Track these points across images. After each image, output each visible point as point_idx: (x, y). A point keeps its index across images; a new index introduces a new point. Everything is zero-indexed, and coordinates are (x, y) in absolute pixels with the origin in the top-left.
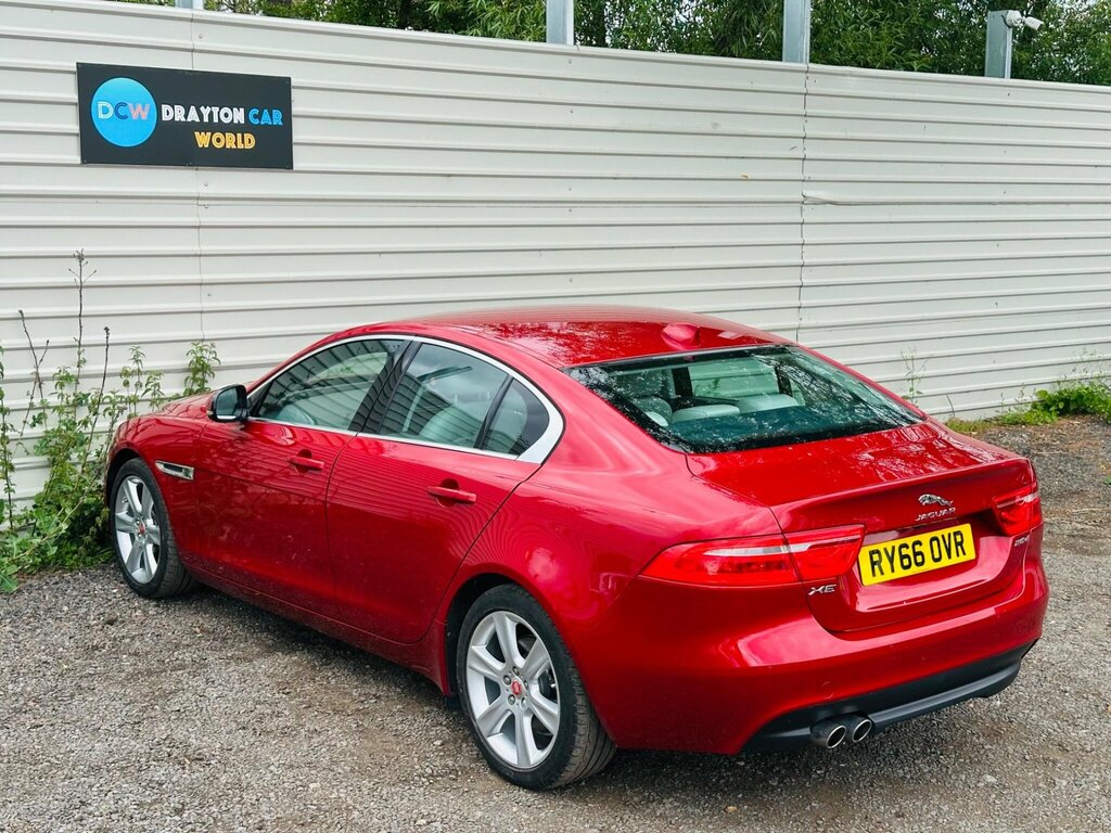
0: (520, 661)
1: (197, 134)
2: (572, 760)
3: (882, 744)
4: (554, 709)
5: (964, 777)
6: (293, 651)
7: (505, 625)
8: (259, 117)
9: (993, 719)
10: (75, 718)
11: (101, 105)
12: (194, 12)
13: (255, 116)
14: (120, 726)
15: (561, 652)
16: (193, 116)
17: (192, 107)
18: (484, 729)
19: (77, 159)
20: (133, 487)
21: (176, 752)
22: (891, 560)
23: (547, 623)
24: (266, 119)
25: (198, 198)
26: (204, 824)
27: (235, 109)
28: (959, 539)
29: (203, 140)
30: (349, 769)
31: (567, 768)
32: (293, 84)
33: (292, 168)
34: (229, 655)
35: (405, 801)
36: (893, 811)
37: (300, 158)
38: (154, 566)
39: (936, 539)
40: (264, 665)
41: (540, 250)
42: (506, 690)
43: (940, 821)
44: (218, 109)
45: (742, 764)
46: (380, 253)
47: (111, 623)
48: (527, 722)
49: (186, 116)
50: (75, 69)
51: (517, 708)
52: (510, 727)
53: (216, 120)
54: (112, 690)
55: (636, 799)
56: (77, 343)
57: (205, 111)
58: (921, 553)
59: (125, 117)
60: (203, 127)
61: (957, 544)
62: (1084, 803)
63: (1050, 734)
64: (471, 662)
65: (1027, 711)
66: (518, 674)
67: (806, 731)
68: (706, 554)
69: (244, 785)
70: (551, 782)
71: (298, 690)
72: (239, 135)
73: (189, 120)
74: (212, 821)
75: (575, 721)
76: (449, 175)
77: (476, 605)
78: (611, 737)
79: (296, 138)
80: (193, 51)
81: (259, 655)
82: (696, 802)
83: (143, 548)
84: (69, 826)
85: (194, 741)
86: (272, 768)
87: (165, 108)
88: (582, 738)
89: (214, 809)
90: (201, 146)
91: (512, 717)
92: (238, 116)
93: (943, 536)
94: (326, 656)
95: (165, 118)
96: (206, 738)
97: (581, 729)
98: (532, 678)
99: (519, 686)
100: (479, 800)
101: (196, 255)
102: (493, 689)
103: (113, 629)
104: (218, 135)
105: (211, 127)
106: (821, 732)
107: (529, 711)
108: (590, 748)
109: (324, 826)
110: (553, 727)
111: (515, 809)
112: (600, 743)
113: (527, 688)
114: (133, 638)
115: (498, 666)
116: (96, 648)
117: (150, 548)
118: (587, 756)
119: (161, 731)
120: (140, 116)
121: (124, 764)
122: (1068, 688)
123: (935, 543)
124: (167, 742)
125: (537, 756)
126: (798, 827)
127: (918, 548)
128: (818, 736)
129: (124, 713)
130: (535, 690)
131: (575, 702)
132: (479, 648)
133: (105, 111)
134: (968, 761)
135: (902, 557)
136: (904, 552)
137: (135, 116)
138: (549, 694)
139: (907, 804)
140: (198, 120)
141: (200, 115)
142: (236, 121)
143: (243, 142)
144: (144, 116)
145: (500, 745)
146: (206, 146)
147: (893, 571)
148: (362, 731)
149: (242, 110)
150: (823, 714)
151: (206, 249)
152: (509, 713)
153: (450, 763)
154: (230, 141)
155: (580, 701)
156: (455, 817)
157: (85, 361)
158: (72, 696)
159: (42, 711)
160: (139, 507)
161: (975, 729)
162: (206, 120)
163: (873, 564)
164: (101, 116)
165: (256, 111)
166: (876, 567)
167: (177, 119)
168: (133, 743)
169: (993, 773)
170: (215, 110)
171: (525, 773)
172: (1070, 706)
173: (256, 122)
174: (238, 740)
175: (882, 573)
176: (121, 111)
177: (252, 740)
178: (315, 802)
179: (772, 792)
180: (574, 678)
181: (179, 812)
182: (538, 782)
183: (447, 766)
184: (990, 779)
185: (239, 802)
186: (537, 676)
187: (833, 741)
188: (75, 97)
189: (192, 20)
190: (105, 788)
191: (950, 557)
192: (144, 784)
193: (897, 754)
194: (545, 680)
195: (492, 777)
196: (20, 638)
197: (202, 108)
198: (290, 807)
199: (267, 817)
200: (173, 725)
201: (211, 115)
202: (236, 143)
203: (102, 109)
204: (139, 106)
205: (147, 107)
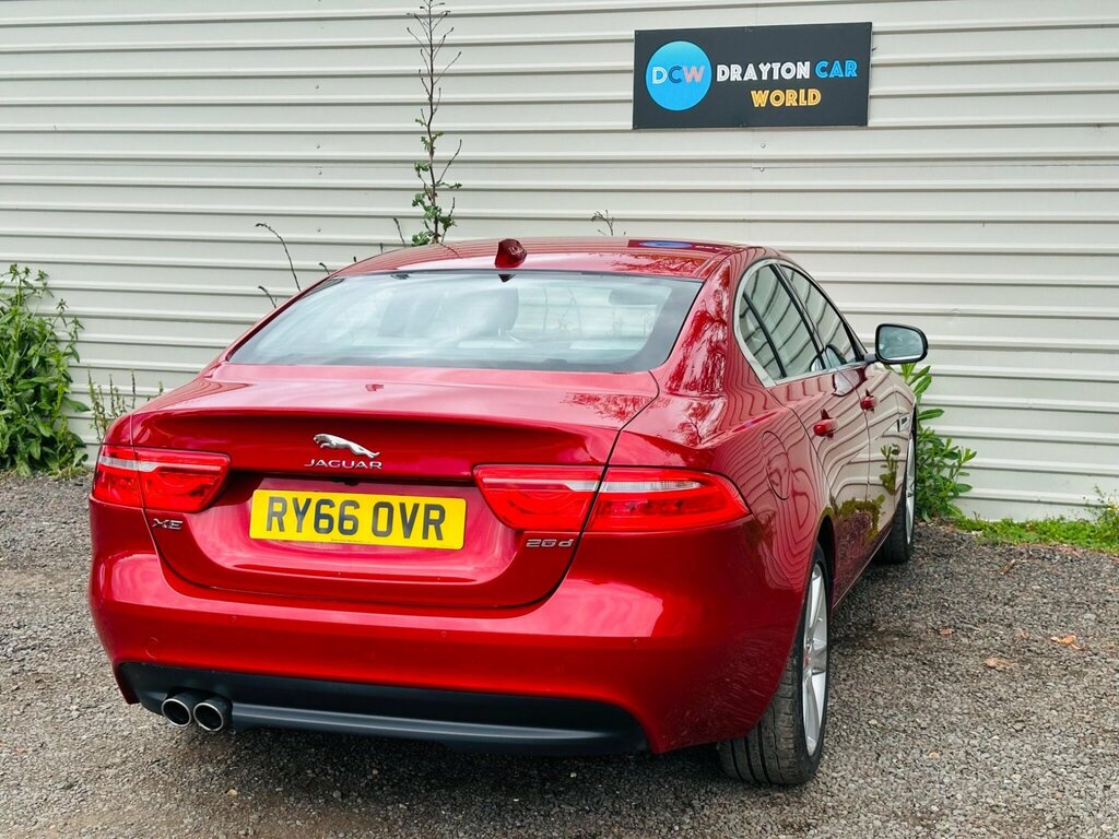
1: (753, 93)
8: (828, 70)
11: (655, 70)
13: (823, 70)
16: (751, 74)
17: (751, 66)
19: (629, 124)
24: (836, 71)
25: (752, 161)
27: (799, 63)
28: (435, 515)
29: (759, 99)
32: (874, 30)
33: (866, 124)
37: (878, 114)
39: (387, 505)
44: (778, 64)
46: (984, 222)
49: (743, 75)
50: (633, 37)
53: (776, 77)
57: (764, 68)
58: (353, 518)
59: (679, 81)
60: (759, 85)
61: (427, 522)
72: (802, 91)
73: (745, 79)
79: (873, 91)
80: (756, 6)
87: (720, 68)
90: (756, 105)
92: (803, 70)
93: (402, 505)
95: (720, 78)
101: (744, 220)
104: (778, 92)
105: (771, 85)
120: (694, 79)
123: (384, 512)
127: (349, 511)
133: (660, 75)
135: (319, 516)
136: (325, 509)
137: (688, 78)
140: (755, 78)
141: (759, 73)
142: (799, 77)
143: (806, 98)
144: (698, 79)
146: (763, 105)
147: (300, 530)
149: (807, 64)
151: (757, 214)
154: (790, 98)
162: (765, 77)
163: (272, 514)
164: (655, 81)
165: (825, 64)
166: (275, 520)
167: (732, 79)
170: (776, 66)
173: (824, 75)
175: (282, 529)
176: (676, 75)
188: (630, 64)
191: (407, 535)
197: (761, 66)
201: (771, 72)
202: (798, 101)
203: (657, 75)
204: (694, 68)
205: (702, 68)
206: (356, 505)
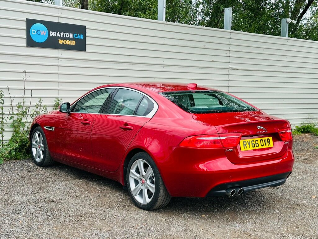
0: (144, 173)
1: (59, 40)
2: (158, 200)
3: (247, 203)
4: (154, 186)
5: (270, 211)
6: (81, 179)
7: (140, 163)
8: (77, 36)
9: (279, 199)
10: (18, 192)
11: (33, 30)
12: (60, 6)
13: (76, 36)
14: (31, 194)
15: (156, 169)
16: (58, 35)
17: (58, 33)
18: (134, 194)
19: (26, 45)
20: (37, 135)
21: (46, 200)
22: (249, 144)
23: (152, 161)
24: (79, 37)
25: (59, 58)
26: (53, 215)
27: (70, 34)
28: (269, 140)
29: (61, 42)
30: (95, 205)
31: (157, 203)
32: (86, 28)
33: (85, 51)
34: (63, 179)
35: (111, 212)
36: (249, 218)
37: (88, 48)
38: (42, 157)
39: (262, 140)
40: (72, 182)
41: (155, 78)
42: (140, 182)
43: (263, 220)
44: (65, 33)
45: (207, 206)
47: (29, 172)
48: (146, 191)
49: (56, 35)
50: (26, 20)
51: (143, 187)
52: (141, 193)
53: (65, 36)
54: (29, 186)
55: (176, 213)
56: (23, 97)
57: (62, 34)
58: (258, 143)
59: (39, 34)
60: (61, 38)
61: (268, 142)
62: (304, 218)
63: (295, 202)
64: (131, 175)
65: (289, 197)
66: (144, 177)
67: (224, 191)
68: (197, 139)
69: (65, 207)
70: (152, 207)
71: (82, 187)
72: (71, 41)
73: (57, 36)
74: (55, 215)
75: (159, 189)
76: (129, 56)
77: (133, 158)
78: (169, 193)
79: (87, 43)
80: (59, 17)
81: (71, 180)
82: (193, 214)
83: (39, 152)
84: (15, 215)
85: (51, 198)
86: (73, 204)
87: (50, 32)
88: (161, 194)
89: (56, 212)
90: (60, 43)
91: (142, 190)
92: (71, 36)
93: (264, 139)
94: (90, 180)
95: (50, 35)
96: (55, 197)
97: (161, 191)
98: (148, 178)
99: (144, 181)
100: (132, 212)
101: (57, 74)
102: (137, 182)
103: (30, 173)
104: (65, 41)
105: (64, 38)
106: (229, 192)
107: (147, 188)
108: (164, 197)
109: (87, 217)
110: (153, 191)
111: (142, 215)
112: (166, 196)
113: (146, 181)
114: (35, 175)
115: (138, 175)
116: (25, 177)
117: (41, 152)
118: (163, 199)
119: (42, 195)
121: (31, 202)
122: (301, 192)
123: (262, 141)
124: (44, 198)
125: (148, 200)
126: (222, 220)
127: (257, 142)
128: (228, 193)
129: (32, 191)
130: (148, 181)
131: (160, 183)
132: (133, 171)
133: (34, 32)
134: (271, 207)
135: (252, 144)
136: (253, 142)
137: (42, 34)
138: (152, 182)
139: (253, 216)
140: (59, 36)
141: (60, 35)
143: (72, 43)
144: (45, 34)
145: (138, 199)
146: (62, 43)
147: (250, 147)
148: (99, 196)
149: (72, 34)
150: (229, 186)
151: (60, 72)
152: (141, 189)
153: (124, 204)
154: (68, 42)
155: (161, 183)
156: (125, 216)
157: (25, 102)
158: (17, 187)
159: (9, 190)
160: (39, 140)
161: (274, 200)
162: (62, 36)
163: (244, 145)
164: (33, 34)
166: (245, 146)
167: (54, 36)
168: (34, 197)
169: (278, 210)
171: (145, 205)
172: (301, 196)
173: (76, 38)
174: (64, 197)
175: (247, 148)
176: (38, 32)
177: (68, 198)
178: (85, 212)
179: (215, 212)
180: (159, 177)
181: (46, 212)
182: (148, 208)
183: (123, 205)
184: (278, 211)
185: (63, 211)
186: (149, 177)
187: (232, 194)
188: (25, 28)
189: (59, 9)
190: (26, 207)
191: (266, 145)
192: (37, 206)
193: (251, 205)
194: (151, 179)
195: (136, 208)
196: (3, 174)
197: (61, 33)
198: (78, 212)
199: (71, 214)
200: (46, 194)
201: (63, 35)
202: (70, 43)
203: (33, 32)
204: (43, 31)
205: (46, 32)
206: (257, 140)
